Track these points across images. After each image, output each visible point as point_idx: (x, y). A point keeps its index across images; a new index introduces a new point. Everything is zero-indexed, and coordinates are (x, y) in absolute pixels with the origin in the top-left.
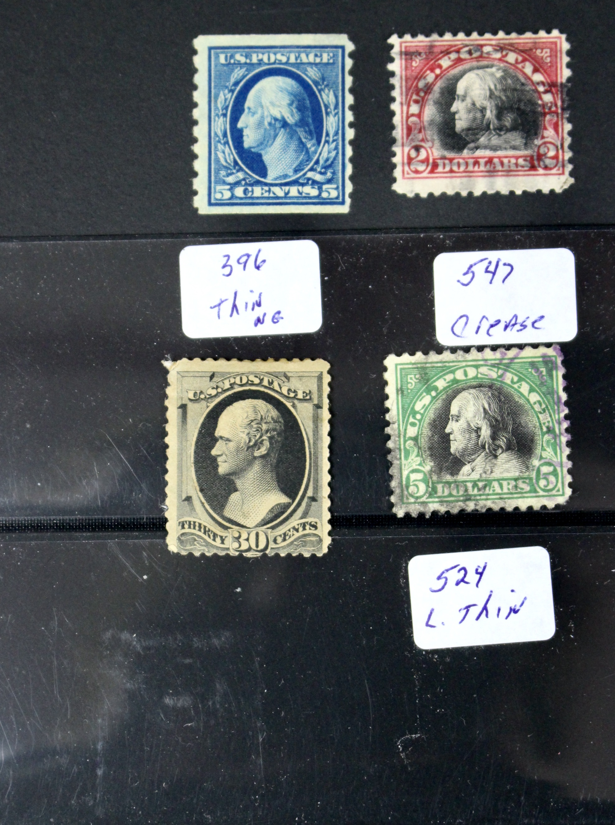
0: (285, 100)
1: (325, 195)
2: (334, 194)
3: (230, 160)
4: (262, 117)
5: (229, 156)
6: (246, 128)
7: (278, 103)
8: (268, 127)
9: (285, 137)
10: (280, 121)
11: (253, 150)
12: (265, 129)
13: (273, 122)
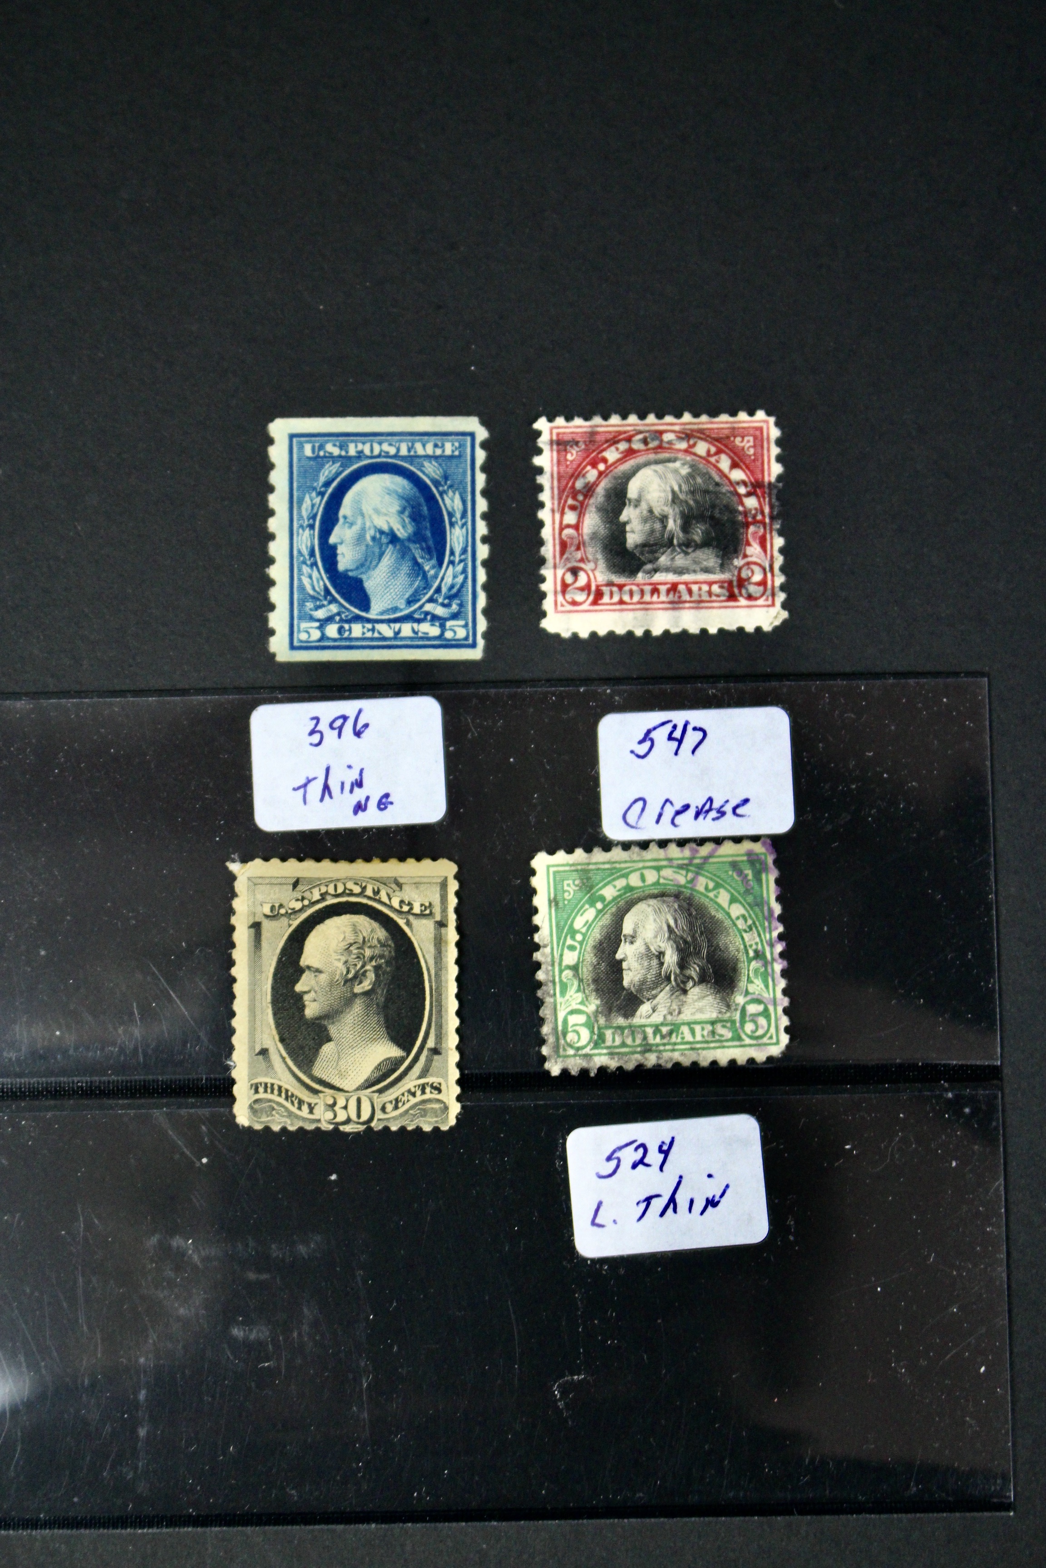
0: (395, 506)
1: (449, 635)
2: (461, 633)
3: (319, 587)
4: (363, 529)
5: (318, 582)
6: (341, 543)
7: (384, 510)
8: (371, 543)
9: (394, 556)
10: (387, 534)
11: (350, 574)
12: (367, 546)
13: (378, 536)
